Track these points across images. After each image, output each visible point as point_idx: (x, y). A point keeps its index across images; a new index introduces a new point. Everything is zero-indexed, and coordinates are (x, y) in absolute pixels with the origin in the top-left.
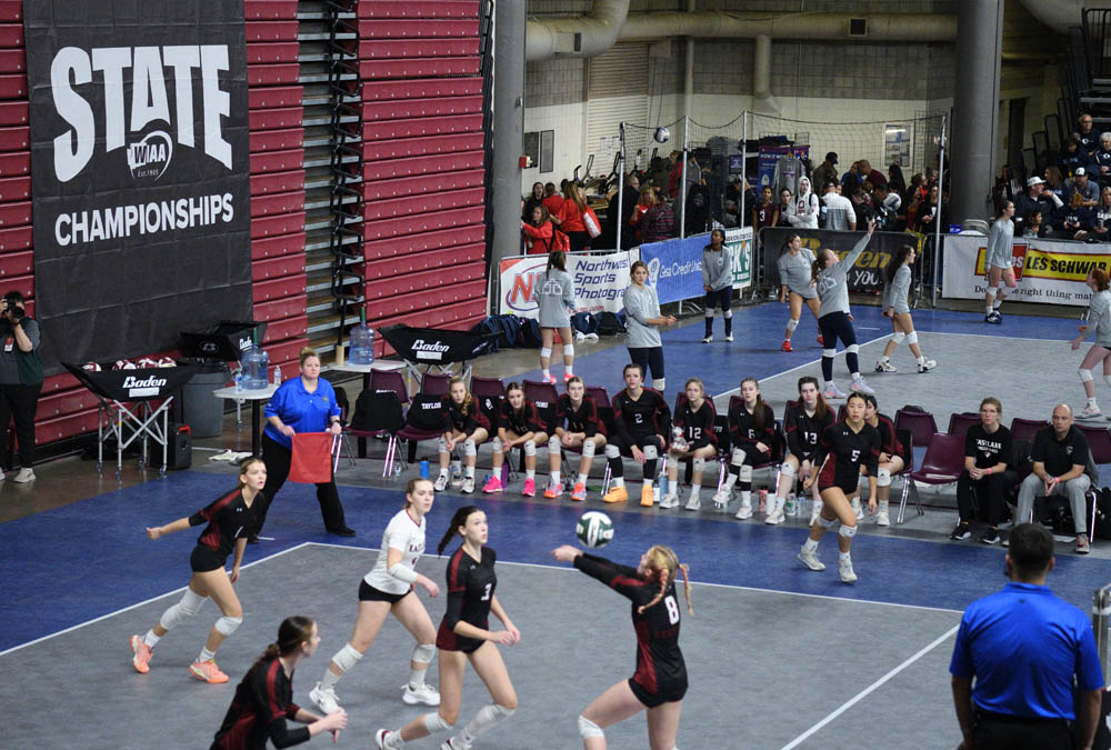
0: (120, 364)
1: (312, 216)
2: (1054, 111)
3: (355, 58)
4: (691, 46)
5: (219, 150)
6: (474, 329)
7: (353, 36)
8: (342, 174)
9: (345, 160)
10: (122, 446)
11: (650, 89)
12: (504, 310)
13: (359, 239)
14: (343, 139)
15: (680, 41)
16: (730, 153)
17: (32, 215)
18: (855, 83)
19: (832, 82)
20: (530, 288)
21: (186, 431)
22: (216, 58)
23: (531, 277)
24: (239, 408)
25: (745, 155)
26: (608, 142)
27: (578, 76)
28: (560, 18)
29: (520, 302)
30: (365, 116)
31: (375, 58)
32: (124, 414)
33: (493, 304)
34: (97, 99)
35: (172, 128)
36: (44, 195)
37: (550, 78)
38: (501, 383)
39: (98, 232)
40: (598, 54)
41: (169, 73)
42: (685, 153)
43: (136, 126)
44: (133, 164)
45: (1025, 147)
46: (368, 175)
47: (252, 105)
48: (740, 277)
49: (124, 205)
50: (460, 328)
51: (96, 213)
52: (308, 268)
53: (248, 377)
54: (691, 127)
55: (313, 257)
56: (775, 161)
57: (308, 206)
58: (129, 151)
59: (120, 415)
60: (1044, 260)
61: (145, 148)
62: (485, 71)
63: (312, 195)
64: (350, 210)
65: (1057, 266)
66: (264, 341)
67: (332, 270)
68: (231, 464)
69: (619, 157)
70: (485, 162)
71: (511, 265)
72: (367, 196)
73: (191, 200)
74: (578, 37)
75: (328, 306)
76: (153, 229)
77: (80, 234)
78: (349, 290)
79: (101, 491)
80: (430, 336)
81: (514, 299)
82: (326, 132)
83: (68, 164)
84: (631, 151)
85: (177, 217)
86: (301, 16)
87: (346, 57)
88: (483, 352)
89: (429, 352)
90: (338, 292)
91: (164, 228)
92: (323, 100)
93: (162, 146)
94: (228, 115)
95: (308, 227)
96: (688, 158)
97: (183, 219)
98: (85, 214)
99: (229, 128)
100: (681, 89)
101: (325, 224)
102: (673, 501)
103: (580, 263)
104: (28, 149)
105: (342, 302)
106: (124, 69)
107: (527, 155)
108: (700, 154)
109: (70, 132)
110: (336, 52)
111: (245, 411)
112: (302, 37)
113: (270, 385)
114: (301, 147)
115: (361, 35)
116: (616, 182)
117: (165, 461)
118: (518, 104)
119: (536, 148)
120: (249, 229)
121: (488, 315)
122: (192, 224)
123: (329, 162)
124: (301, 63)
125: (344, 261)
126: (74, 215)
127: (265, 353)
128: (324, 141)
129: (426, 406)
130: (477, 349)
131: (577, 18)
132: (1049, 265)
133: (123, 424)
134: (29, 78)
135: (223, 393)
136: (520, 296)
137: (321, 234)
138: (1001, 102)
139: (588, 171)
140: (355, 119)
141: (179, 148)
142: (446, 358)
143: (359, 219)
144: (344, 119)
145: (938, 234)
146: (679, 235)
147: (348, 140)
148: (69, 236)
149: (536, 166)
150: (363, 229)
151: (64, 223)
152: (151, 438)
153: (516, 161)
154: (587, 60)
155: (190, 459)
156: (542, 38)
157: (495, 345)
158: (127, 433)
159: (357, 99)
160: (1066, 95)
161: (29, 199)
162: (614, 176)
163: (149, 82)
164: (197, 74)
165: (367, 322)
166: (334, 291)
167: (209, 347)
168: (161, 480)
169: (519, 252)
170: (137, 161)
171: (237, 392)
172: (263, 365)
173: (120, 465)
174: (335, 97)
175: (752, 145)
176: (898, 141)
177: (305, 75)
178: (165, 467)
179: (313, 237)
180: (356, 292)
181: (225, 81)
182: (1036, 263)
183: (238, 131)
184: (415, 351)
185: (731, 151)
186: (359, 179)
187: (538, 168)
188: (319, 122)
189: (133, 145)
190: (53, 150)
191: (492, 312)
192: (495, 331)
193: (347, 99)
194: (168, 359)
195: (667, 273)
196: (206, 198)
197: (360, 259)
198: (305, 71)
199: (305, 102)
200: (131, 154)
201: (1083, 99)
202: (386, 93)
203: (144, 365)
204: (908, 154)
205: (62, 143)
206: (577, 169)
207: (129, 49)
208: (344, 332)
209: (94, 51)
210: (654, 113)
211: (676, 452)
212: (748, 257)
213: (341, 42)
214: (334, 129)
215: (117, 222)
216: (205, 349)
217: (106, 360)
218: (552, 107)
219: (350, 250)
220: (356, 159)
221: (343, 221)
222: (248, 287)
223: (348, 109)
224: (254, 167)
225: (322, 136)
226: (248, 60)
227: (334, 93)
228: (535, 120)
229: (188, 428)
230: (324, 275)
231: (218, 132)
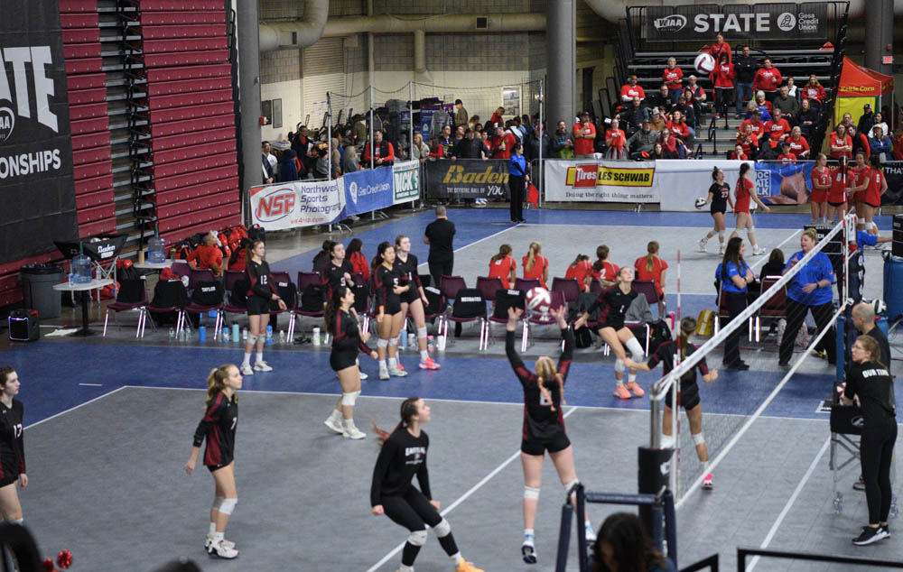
1: (117, 163)
2: (611, 75)
3: (141, 53)
4: (371, 39)
5: (48, 119)
7: (139, 38)
8: (137, 133)
9: (138, 123)
11: (345, 69)
14: (136, 110)
15: (364, 36)
16: (401, 110)
18: (481, 60)
19: (466, 60)
20: (271, 206)
21: (35, 315)
22: (42, 55)
23: (271, 199)
24: (73, 296)
25: (412, 112)
26: (318, 106)
27: (296, 61)
28: (282, 22)
29: (264, 216)
30: (150, 93)
31: (155, 53)
33: (246, 218)
35: (13, 105)
40: (308, 46)
41: (9, 67)
42: (372, 111)
45: (594, 99)
46: (155, 134)
47: (70, 88)
48: (412, 193)
52: (116, 199)
53: (77, 275)
54: (375, 93)
55: (119, 191)
56: (431, 114)
57: (114, 156)
60: (610, 174)
62: (232, 60)
63: (116, 148)
64: (143, 158)
65: (618, 177)
67: (133, 199)
68: (69, 335)
69: (327, 115)
70: (236, 122)
71: (257, 192)
72: (155, 148)
73: (30, 155)
74: (294, 34)
75: (131, 224)
76: (3, 176)
78: (146, 212)
81: (260, 214)
82: (124, 104)
85: (21, 167)
86: (101, 25)
87: (135, 52)
90: (138, 214)
91: (12, 175)
92: (120, 83)
93: (7, 118)
94: (53, 94)
95: (114, 171)
96: (374, 114)
97: (25, 168)
99: (55, 104)
100: (366, 68)
101: (126, 168)
103: (304, 187)
105: (141, 221)
107: (264, 116)
108: (382, 112)
110: (128, 49)
112: (102, 39)
113: (93, 280)
114: (106, 116)
115: (145, 36)
116: (326, 132)
118: (256, 81)
119: (270, 112)
120: (72, 173)
122: (32, 171)
123: (126, 125)
124: (104, 57)
125: (141, 193)
128: (123, 111)
129: (205, 290)
131: (293, 22)
132: (613, 177)
135: (60, 287)
136: (263, 212)
137: (123, 175)
138: (577, 70)
140: (144, 95)
141: (19, 118)
143: (150, 164)
144: (136, 95)
145: (541, 159)
147: (139, 109)
149: (270, 123)
150: (154, 170)
153: (257, 121)
154: (301, 50)
155: (39, 334)
156: (269, 36)
159: (144, 81)
160: (619, 64)
162: (324, 128)
164: (29, 67)
165: (160, 234)
166: (135, 213)
171: (69, 287)
172: (88, 267)
174: (128, 80)
175: (416, 105)
176: (511, 98)
177: (107, 65)
179: (118, 177)
180: (151, 213)
181: (50, 71)
182: (604, 175)
183: (61, 106)
185: (402, 109)
186: (149, 136)
187: (272, 124)
188: (119, 97)
191: (246, 223)
193: (137, 81)
195: (364, 192)
196: (41, 153)
197: (152, 191)
198: (106, 63)
199: (107, 84)
201: (630, 67)
204: (518, 108)
208: (143, 242)
210: (349, 85)
212: (416, 179)
213: (131, 42)
214: (129, 103)
218: (278, 83)
219: (145, 185)
220: (145, 122)
221: (139, 165)
222: (74, 214)
223: (138, 88)
224: (74, 131)
225: (121, 107)
226: (66, 56)
227: (128, 77)
228: (269, 92)
229: (36, 312)
230: (127, 203)
231: (47, 106)
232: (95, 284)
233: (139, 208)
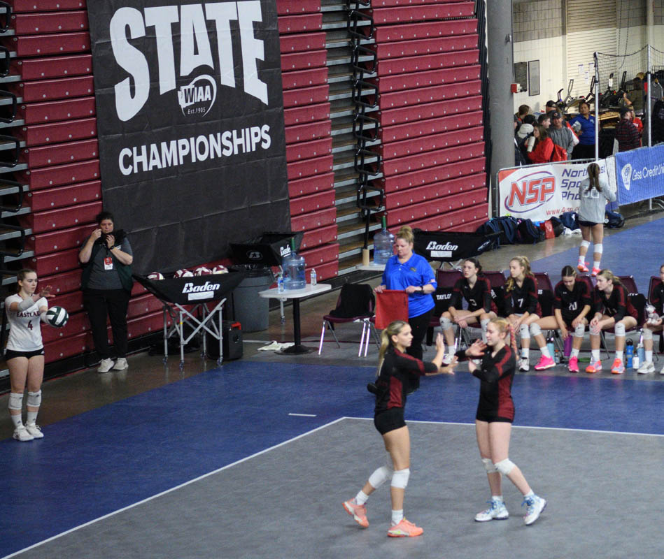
0: (180, 273)
1: (338, 141)
3: (369, 7)
5: (257, 89)
6: (478, 230)
8: (362, 104)
9: (364, 93)
10: (184, 342)
12: (503, 213)
13: (379, 158)
14: (362, 76)
17: (98, 151)
20: (524, 193)
21: (238, 327)
22: (251, 12)
23: (524, 184)
24: (282, 305)
26: (584, 68)
27: (557, 15)
29: (516, 205)
30: (379, 55)
31: (386, 7)
32: (185, 316)
33: (494, 208)
34: (150, 49)
35: (215, 72)
36: (106, 133)
37: (534, 16)
38: (502, 275)
39: (156, 162)
41: (211, 26)
42: (649, 76)
43: (185, 71)
44: (183, 104)
46: (384, 105)
47: (283, 50)
49: (177, 139)
50: (467, 230)
51: (154, 147)
52: (337, 185)
53: (288, 279)
54: (653, 54)
55: (340, 176)
57: (334, 133)
58: (179, 93)
59: (181, 316)
61: (193, 89)
62: (479, 14)
63: (337, 123)
64: (370, 134)
66: (301, 248)
67: (357, 185)
68: (277, 353)
69: (595, 81)
70: (482, 90)
71: (508, 174)
72: (384, 122)
73: (235, 132)
75: (354, 216)
76: (202, 158)
77: (140, 164)
78: (372, 202)
79: (168, 381)
80: (441, 238)
81: (511, 203)
82: (347, 70)
83: (128, 106)
84: (604, 74)
85: (223, 147)
87: (361, 6)
88: (487, 249)
89: (441, 251)
90: (363, 204)
91: (212, 157)
92: (343, 43)
93: (208, 88)
94: (263, 59)
95: (334, 150)
96: (652, 79)
97: (228, 148)
98: (144, 148)
99: (264, 69)
100: (644, 22)
101: (349, 147)
102: (648, 368)
103: (565, 170)
104: (93, 94)
105: (366, 212)
106: (173, 24)
107: (518, 82)
109: (128, 79)
110: (353, 2)
111: (287, 308)
113: (307, 285)
114: (325, 83)
116: (593, 101)
117: (221, 354)
118: (507, 40)
119: (523, 75)
120: (284, 155)
121: (490, 217)
122: (236, 152)
123: (350, 95)
124: (324, 12)
125: (366, 178)
126: (135, 149)
127: (302, 258)
128: (346, 78)
129: (440, 297)
130: (481, 247)
133: (184, 323)
134: (91, 35)
135: (268, 294)
136: (516, 200)
137: (344, 156)
139: (569, 93)
140: (371, 58)
141: (222, 89)
142: (456, 256)
143: (378, 142)
144: (362, 59)
146: (647, 144)
147: (366, 76)
148: (131, 167)
149: (526, 90)
150: (382, 150)
151: (126, 156)
152: (208, 334)
153: (508, 88)
155: (242, 350)
157: (497, 243)
158: (187, 331)
159: (372, 41)
161: (95, 137)
162: (591, 97)
163: (194, 34)
164: (235, 26)
166: (359, 203)
167: (255, 255)
168: (219, 370)
169: (514, 162)
170: (187, 102)
171: (279, 293)
172: (301, 268)
173: (182, 358)
174: (353, 40)
177: (326, 23)
178: (221, 358)
179: (339, 158)
181: (260, 30)
183: (272, 72)
184: (430, 251)
186: (377, 108)
187: (528, 91)
188: (341, 61)
189: (183, 88)
190: (114, 95)
191: (494, 214)
192: (497, 232)
193: (363, 42)
194: (222, 267)
195: (639, 176)
196: (247, 130)
197: (380, 175)
198: (327, 19)
199: (328, 46)
200: (181, 96)
202: (396, 35)
203: (200, 273)
205: (122, 89)
206: (560, 92)
207: (176, 7)
208: (369, 237)
209: (146, 10)
210: (623, 42)
211: (650, 326)
214: (354, 67)
215: (172, 153)
216: (251, 256)
217: (167, 269)
218: (536, 41)
219: (371, 168)
220: (373, 91)
221: (364, 144)
222: (286, 203)
223: (365, 50)
224: (286, 102)
225: (344, 73)
226: (279, 12)
227: (352, 37)
228: (523, 52)
229: (238, 324)
230: (350, 189)
231: (255, 73)
232: (310, 290)
233: (365, 196)
